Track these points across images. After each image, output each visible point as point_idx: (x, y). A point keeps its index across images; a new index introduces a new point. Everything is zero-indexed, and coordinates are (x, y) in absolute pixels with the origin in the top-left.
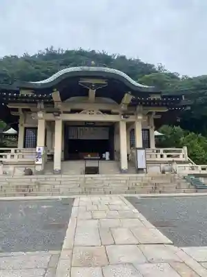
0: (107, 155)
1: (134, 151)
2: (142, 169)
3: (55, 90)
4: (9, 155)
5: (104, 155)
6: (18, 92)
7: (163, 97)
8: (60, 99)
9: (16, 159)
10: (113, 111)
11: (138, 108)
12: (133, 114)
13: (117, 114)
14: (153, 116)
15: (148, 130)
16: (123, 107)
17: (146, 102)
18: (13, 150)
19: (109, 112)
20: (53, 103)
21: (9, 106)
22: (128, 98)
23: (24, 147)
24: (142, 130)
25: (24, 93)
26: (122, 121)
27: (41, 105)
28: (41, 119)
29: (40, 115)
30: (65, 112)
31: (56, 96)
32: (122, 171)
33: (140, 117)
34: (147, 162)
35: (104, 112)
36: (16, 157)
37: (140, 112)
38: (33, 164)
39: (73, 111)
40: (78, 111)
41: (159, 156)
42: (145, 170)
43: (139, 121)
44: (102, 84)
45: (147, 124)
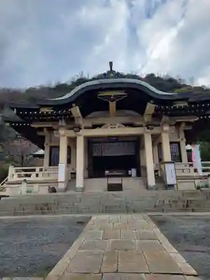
0: (133, 172)
1: (162, 166)
2: (173, 185)
3: (74, 105)
4: (34, 174)
5: (130, 172)
6: (38, 110)
7: (190, 103)
8: (80, 115)
9: (40, 178)
10: (138, 123)
11: (165, 118)
12: (159, 126)
13: (141, 126)
14: (183, 125)
15: (178, 143)
16: (147, 119)
18: (38, 169)
19: (131, 125)
20: (73, 119)
22: (150, 108)
23: (50, 165)
24: (171, 143)
25: (45, 110)
26: (147, 133)
27: (62, 123)
28: (63, 135)
29: (62, 132)
30: (85, 128)
31: (76, 111)
32: (149, 188)
33: (166, 128)
34: (178, 178)
35: (126, 125)
37: (165, 123)
38: (56, 182)
39: (94, 127)
40: (100, 126)
41: (192, 169)
42: (175, 186)
43: (166, 132)
44: (121, 95)
45: (177, 136)
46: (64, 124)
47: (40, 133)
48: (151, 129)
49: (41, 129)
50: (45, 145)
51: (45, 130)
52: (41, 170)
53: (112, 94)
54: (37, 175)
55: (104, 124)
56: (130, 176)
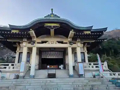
0: (61, 67)
2: (82, 75)
3: (31, 30)
4: (7, 67)
7: (92, 32)
8: (35, 35)
9: (11, 69)
10: (64, 41)
11: (78, 40)
12: (75, 43)
13: (66, 43)
15: (84, 53)
16: (69, 39)
18: (10, 64)
19: (62, 43)
23: (18, 62)
24: (81, 53)
25: (13, 31)
26: (70, 47)
30: (38, 43)
32: (70, 76)
33: (79, 45)
34: (85, 71)
35: (59, 42)
37: (78, 42)
38: (19, 72)
39: (43, 42)
40: (46, 42)
41: (91, 67)
43: (79, 47)
44: (57, 26)
45: (83, 49)
46: (26, 40)
47: (14, 46)
48: (72, 45)
49: (15, 43)
51: (17, 44)
52: (13, 65)
55: (48, 41)
56: (60, 69)
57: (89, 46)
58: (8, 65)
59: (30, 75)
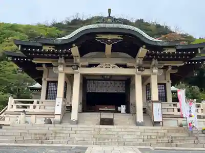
0: (123, 108)
1: (150, 105)
2: (159, 122)
3: (74, 45)
4: (31, 106)
5: (119, 108)
6: (41, 48)
7: (178, 50)
8: (78, 54)
9: (37, 110)
10: (129, 65)
11: (155, 62)
12: (149, 68)
13: (133, 67)
14: (170, 69)
15: (165, 84)
16: (139, 61)
17: (161, 56)
18: (35, 101)
19: (125, 66)
20: (72, 58)
21: (33, 61)
22: (143, 52)
23: (46, 99)
24: (158, 84)
25: (46, 48)
26: (138, 74)
27: (61, 60)
28: (61, 73)
29: (60, 69)
30: (83, 66)
31: (75, 51)
32: (138, 124)
33: (155, 71)
34: (164, 116)
35: (119, 66)
36: (38, 107)
37: (154, 66)
38: (53, 114)
39: (90, 66)
40: (96, 65)
41: (176, 110)
42: (161, 123)
43: (155, 74)
44: (117, 39)
45: (164, 78)
46: (63, 61)
47: (38, 69)
48: (142, 71)
49: (40, 65)
50: (43, 79)
51: (44, 66)
52: (38, 103)
53: (109, 37)
54: (35, 107)
55: (99, 64)
56: (120, 112)
57: (175, 71)
58: (32, 102)
59: (72, 119)
